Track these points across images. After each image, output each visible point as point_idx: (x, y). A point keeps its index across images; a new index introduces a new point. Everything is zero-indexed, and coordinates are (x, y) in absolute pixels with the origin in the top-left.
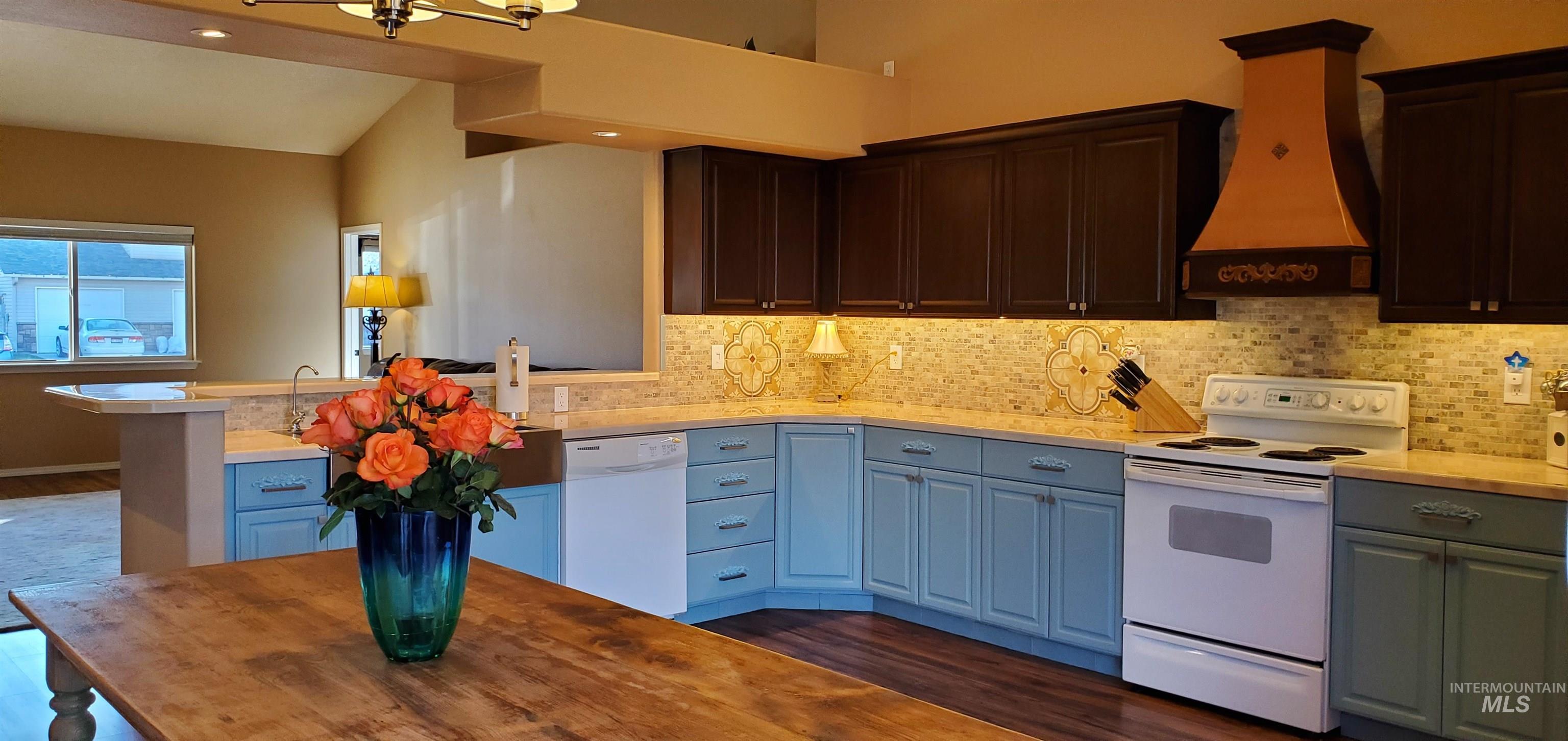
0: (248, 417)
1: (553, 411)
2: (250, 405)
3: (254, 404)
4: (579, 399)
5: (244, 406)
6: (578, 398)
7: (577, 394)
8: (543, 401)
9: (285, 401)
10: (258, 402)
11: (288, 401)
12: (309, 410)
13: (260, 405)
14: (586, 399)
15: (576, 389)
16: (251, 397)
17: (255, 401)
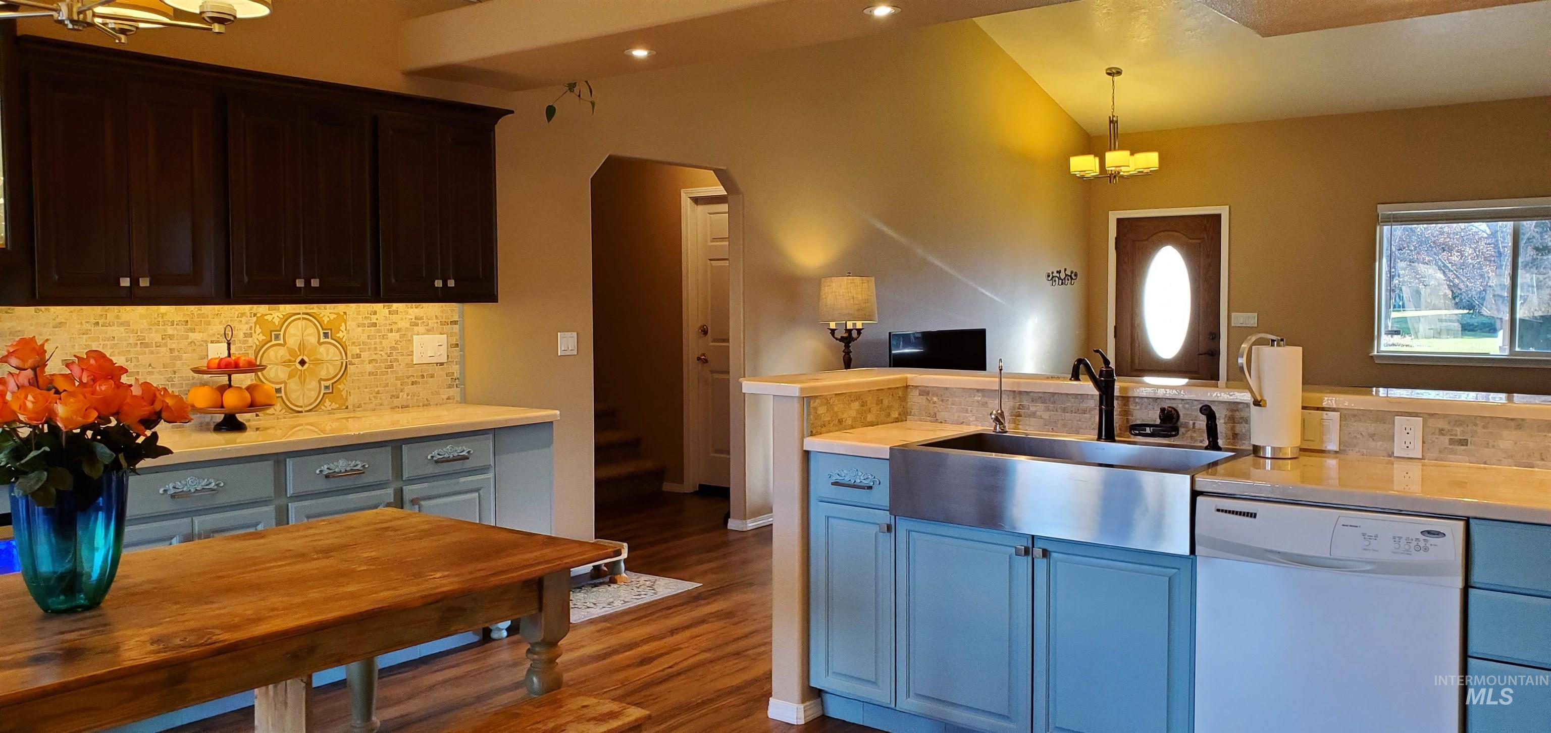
0: (974, 411)
1: (1391, 455)
2: (976, 398)
3: (979, 398)
4: (1447, 441)
5: (971, 399)
6: (1446, 439)
7: (1441, 432)
8: (1372, 436)
9: (1011, 397)
10: (983, 396)
11: (1013, 398)
12: (1036, 411)
13: (986, 399)
14: (1464, 443)
15: (1441, 424)
16: (978, 390)
17: (980, 395)
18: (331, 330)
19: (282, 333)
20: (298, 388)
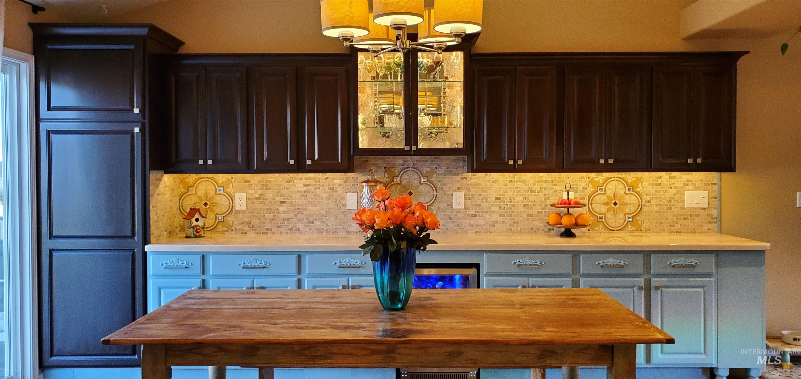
18: (633, 186)
19: (604, 187)
20: (612, 217)
